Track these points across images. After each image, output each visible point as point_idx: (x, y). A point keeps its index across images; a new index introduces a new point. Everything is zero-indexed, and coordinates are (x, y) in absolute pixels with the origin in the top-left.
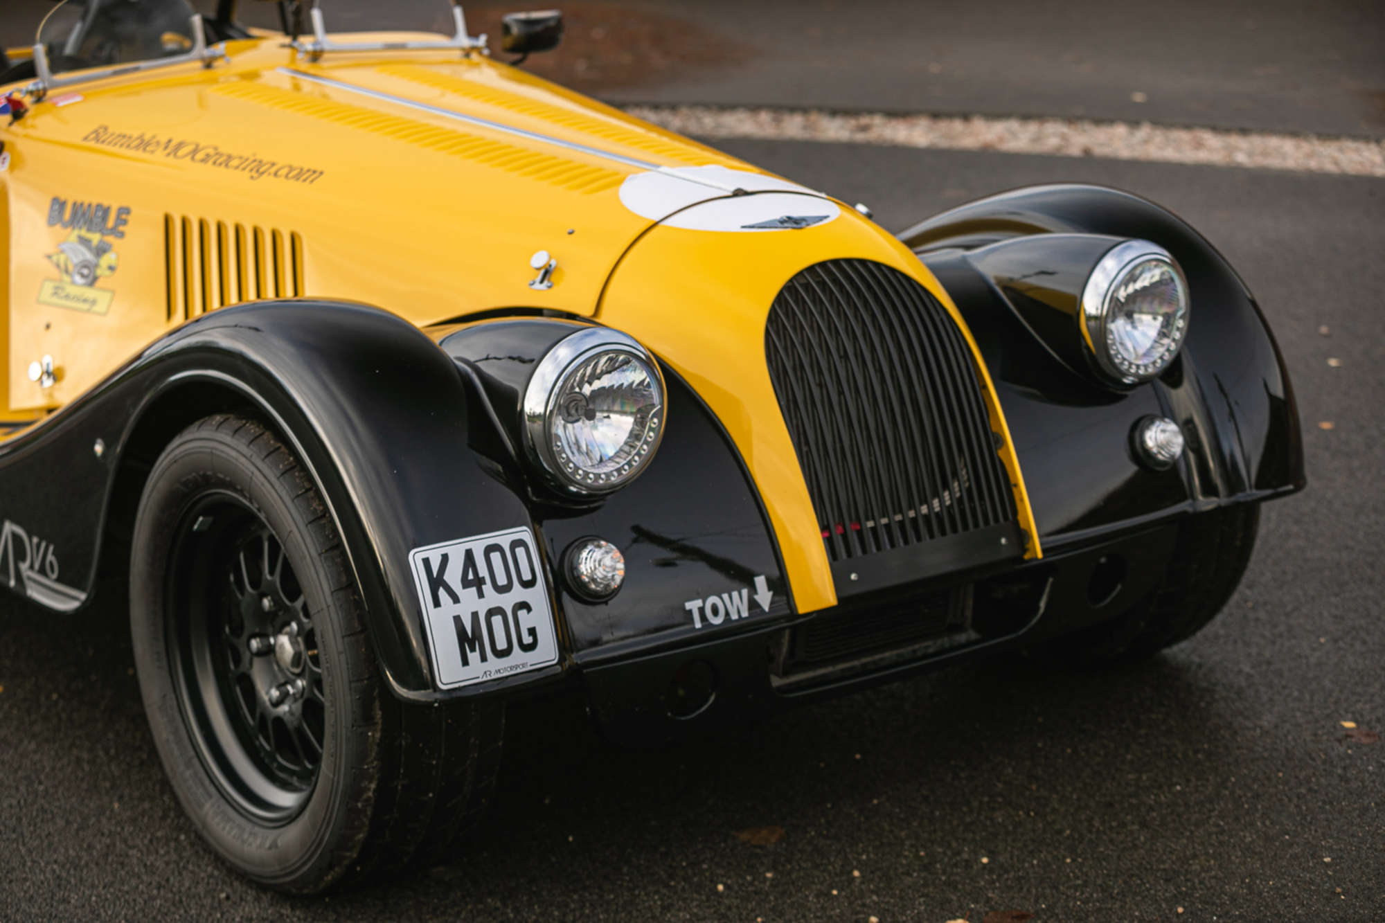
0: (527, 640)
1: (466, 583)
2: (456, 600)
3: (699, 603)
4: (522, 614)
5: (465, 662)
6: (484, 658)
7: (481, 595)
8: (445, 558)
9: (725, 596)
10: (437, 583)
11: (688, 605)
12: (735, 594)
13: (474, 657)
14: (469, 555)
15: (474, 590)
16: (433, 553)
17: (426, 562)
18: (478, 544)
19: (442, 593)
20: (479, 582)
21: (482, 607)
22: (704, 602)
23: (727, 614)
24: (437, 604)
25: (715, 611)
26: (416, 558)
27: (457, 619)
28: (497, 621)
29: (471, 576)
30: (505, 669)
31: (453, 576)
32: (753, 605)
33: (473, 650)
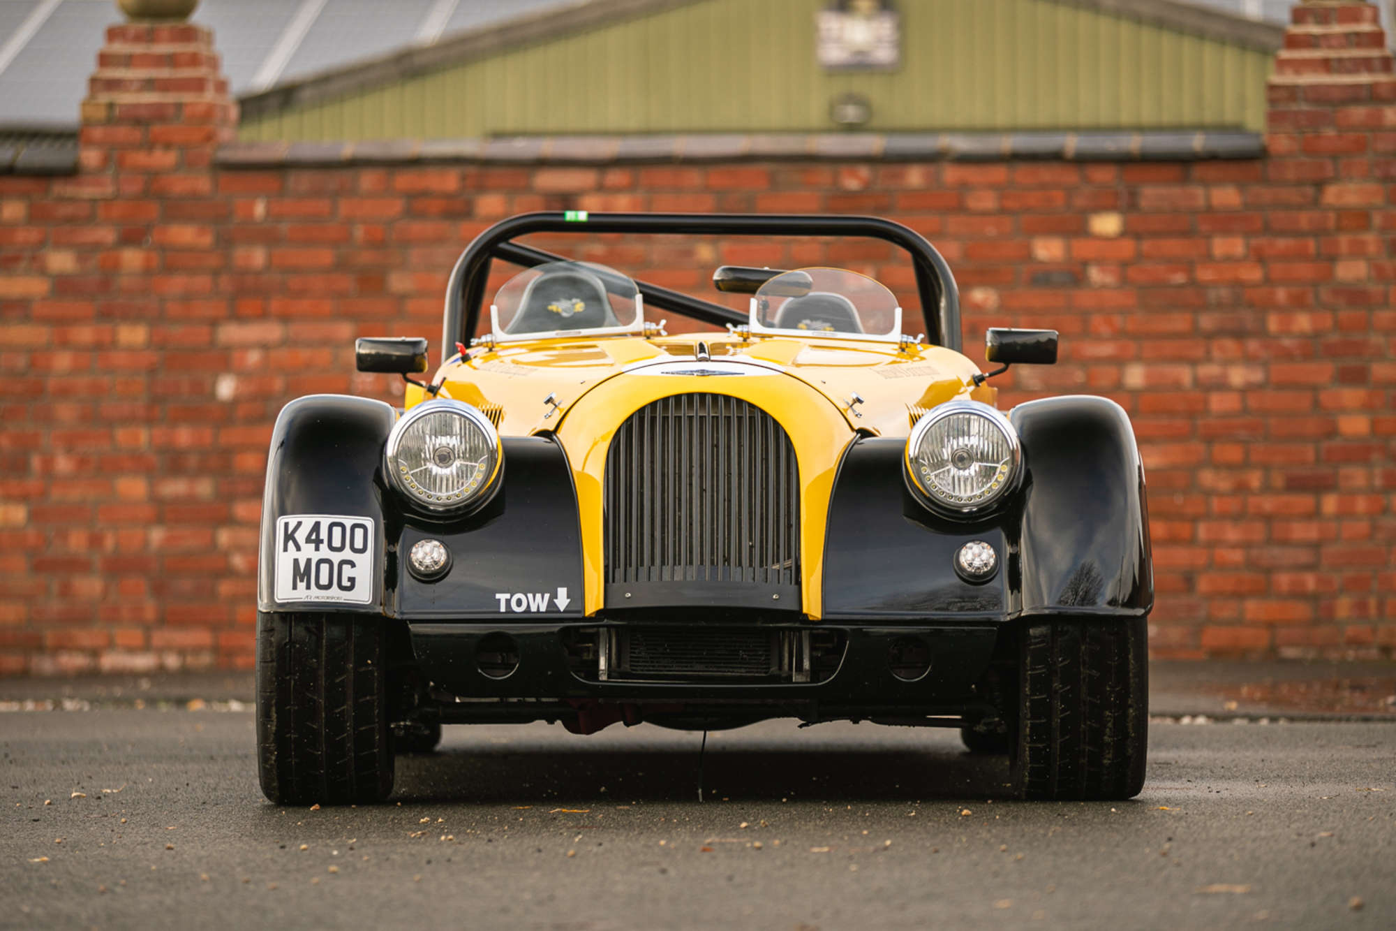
0: (345, 583)
1: (308, 540)
2: (298, 548)
3: (508, 596)
4: (346, 568)
5: (295, 587)
6: (308, 587)
7: (317, 549)
8: (299, 524)
9: (530, 596)
10: (289, 537)
11: (498, 596)
12: (538, 596)
13: (302, 585)
14: (317, 525)
15: (313, 545)
16: (292, 520)
17: (286, 525)
18: (325, 520)
19: (291, 544)
20: (318, 542)
21: (315, 557)
22: (511, 597)
23: (528, 606)
24: (285, 549)
25: (519, 603)
26: (281, 522)
27: (296, 561)
28: (325, 568)
29: (314, 537)
30: (323, 597)
31: (301, 536)
32: (551, 603)
33: (302, 581)
